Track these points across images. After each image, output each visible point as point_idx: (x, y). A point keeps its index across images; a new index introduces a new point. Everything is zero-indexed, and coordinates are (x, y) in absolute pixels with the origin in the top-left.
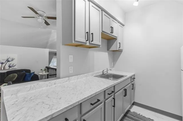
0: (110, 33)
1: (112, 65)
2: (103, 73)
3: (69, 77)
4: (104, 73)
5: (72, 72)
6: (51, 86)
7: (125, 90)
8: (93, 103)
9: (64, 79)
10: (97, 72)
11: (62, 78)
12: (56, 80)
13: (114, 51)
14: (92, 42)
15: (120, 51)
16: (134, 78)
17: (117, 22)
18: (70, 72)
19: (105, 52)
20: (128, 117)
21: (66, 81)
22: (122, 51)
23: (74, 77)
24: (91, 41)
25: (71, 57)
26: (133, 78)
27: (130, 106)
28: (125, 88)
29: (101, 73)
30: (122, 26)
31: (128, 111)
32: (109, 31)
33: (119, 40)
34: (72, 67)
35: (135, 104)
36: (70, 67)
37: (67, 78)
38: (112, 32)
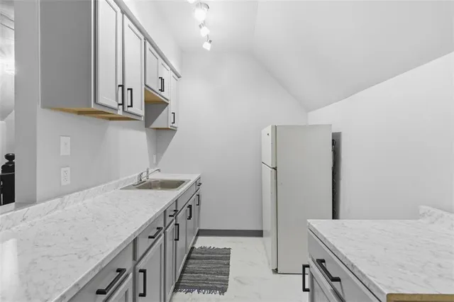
0: (157, 90)
1: (155, 162)
2: (141, 180)
3: (60, 195)
4: (143, 180)
5: (69, 182)
6: (13, 226)
7: (190, 207)
8: (152, 235)
9: (48, 202)
10: (125, 178)
11: (43, 201)
12: (26, 209)
13: (157, 129)
14: (130, 109)
15: (172, 131)
16: (200, 184)
17: (169, 69)
18: (64, 183)
19: (141, 130)
20: (194, 259)
21: (56, 208)
22: (176, 131)
23: (73, 194)
24: (128, 106)
25: (65, 141)
26: (198, 184)
27: (194, 237)
28: (189, 203)
29: (136, 181)
30: (177, 78)
31: (192, 248)
32: (156, 87)
33: (172, 107)
34: (68, 169)
35: (200, 232)
36: (63, 169)
37: (57, 200)
38: (162, 90)
